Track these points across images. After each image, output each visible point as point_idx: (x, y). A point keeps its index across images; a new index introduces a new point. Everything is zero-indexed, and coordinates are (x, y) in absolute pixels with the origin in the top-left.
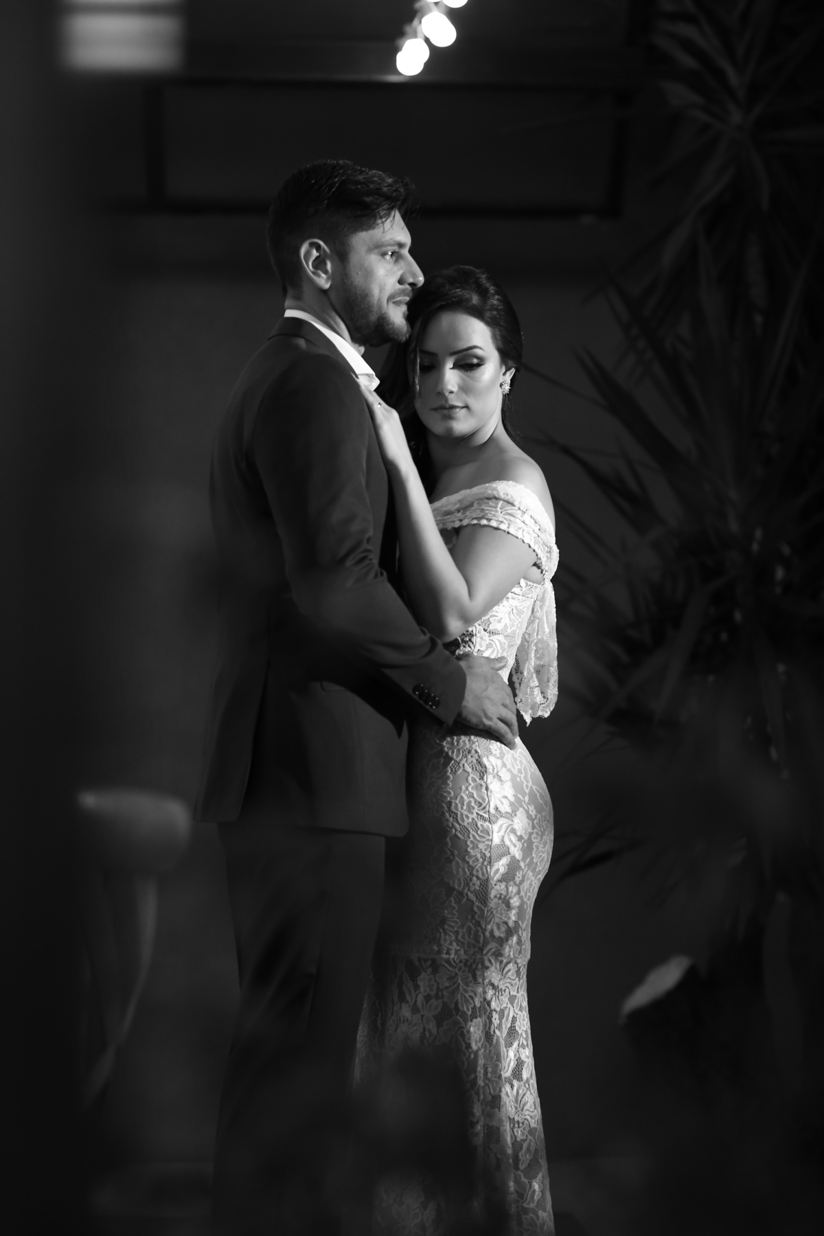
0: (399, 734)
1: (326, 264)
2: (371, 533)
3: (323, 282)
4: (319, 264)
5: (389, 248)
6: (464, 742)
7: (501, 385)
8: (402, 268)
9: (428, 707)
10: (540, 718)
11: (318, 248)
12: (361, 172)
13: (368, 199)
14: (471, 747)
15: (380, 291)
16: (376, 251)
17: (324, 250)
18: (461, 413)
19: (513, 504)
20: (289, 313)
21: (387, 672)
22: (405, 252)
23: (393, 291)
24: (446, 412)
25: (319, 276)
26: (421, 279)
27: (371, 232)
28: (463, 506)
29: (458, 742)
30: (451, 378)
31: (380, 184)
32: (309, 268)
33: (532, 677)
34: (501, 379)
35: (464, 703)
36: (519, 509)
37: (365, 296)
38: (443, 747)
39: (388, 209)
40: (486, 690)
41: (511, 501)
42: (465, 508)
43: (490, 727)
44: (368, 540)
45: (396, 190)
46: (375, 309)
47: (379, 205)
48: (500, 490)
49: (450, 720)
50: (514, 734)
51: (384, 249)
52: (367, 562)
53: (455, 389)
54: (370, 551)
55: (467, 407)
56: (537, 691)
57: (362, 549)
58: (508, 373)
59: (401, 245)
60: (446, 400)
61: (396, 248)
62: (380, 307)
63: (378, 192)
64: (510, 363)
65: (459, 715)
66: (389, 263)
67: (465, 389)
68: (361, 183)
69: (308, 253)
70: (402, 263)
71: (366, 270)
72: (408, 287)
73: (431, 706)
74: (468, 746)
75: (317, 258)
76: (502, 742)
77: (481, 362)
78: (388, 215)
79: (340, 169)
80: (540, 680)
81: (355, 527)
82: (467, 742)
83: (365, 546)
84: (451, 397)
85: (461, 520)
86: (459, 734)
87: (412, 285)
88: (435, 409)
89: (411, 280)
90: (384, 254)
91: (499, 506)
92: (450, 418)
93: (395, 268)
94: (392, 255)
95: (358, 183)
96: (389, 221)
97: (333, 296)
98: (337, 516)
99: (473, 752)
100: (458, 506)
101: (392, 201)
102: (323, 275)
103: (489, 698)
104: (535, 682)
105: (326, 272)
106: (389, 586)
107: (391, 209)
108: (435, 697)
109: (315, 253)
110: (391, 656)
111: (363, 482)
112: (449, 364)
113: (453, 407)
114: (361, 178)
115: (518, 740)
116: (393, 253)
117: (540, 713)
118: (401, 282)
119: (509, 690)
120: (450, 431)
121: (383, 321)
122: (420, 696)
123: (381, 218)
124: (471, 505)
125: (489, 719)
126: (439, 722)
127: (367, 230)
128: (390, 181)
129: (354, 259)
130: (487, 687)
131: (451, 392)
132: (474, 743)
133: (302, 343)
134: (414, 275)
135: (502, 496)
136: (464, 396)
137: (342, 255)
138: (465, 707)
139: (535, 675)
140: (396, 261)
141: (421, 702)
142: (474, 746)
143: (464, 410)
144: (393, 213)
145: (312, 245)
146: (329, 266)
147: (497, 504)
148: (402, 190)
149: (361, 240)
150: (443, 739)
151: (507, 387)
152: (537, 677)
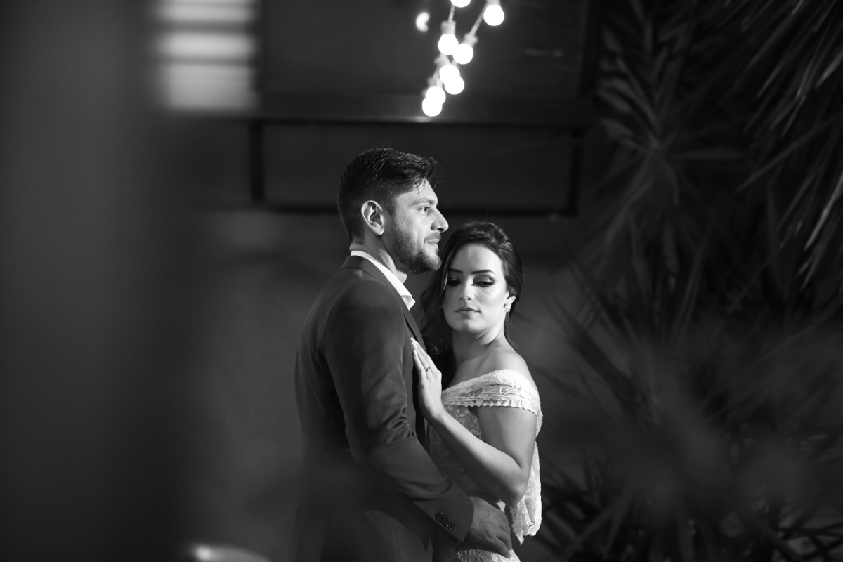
0: (426, 548)
1: (380, 218)
2: (406, 405)
3: (379, 230)
4: (375, 217)
5: (423, 204)
6: (472, 552)
7: (505, 305)
8: (432, 219)
9: (446, 528)
10: (529, 536)
11: (374, 206)
12: (400, 155)
13: (406, 171)
14: (477, 556)
15: (419, 234)
16: (414, 206)
17: (378, 208)
18: (474, 315)
19: (510, 386)
20: (354, 253)
21: (417, 503)
22: (434, 207)
23: (428, 235)
24: (465, 312)
25: (375, 226)
26: (446, 226)
27: (410, 194)
28: (474, 390)
29: (468, 552)
30: (470, 290)
31: (413, 161)
32: (368, 221)
33: (523, 507)
34: (505, 301)
35: (472, 526)
36: (515, 388)
37: (409, 238)
38: (457, 556)
39: (420, 177)
40: (488, 517)
41: (508, 384)
42: (476, 391)
43: (491, 543)
44: (404, 410)
45: (425, 165)
46: (416, 247)
47: (414, 174)
48: (499, 378)
49: (462, 538)
50: (509, 549)
51: (420, 205)
52: (402, 425)
53: (472, 297)
54: (405, 418)
55: (479, 311)
56: (527, 517)
57: (399, 416)
58: (511, 299)
59: (431, 202)
60: (466, 304)
61: (427, 204)
62: (419, 246)
63: (412, 166)
64: (513, 291)
65: (469, 534)
66: (423, 215)
67: (480, 299)
68: (401, 161)
69: (367, 210)
70: (432, 215)
71: (408, 220)
72: (437, 231)
73: (448, 528)
74: (475, 555)
75: (374, 213)
76: (499, 553)
77: (492, 282)
78: (420, 182)
79: (385, 153)
80: (529, 509)
81: (394, 401)
82: (474, 552)
83: (401, 414)
84: (468, 302)
85: (475, 401)
86: (468, 549)
87: (441, 229)
88: (457, 311)
89: (440, 227)
90: (420, 209)
91: (501, 390)
92: (467, 317)
93: (428, 219)
94: (425, 210)
95: (397, 161)
96: (421, 185)
97: (385, 240)
98: (381, 393)
99: (479, 559)
100: (470, 390)
101: (423, 172)
102: (378, 225)
103: (490, 523)
104: (525, 511)
105: (380, 223)
106: (418, 442)
107: (422, 176)
108: (451, 522)
109: (372, 211)
110: (420, 492)
111: (401, 371)
112: (470, 281)
113: (469, 309)
114: (399, 158)
115: (512, 552)
116: (426, 208)
117: (529, 533)
118: (432, 228)
119: (505, 517)
120: (466, 327)
121: (421, 255)
122: (440, 521)
123: (416, 183)
124: (481, 390)
125: (491, 537)
126: (455, 540)
127: (407, 192)
128: (420, 159)
129: (399, 213)
130: (489, 515)
131: (469, 299)
132: (479, 553)
133: (360, 273)
134: (441, 223)
135: (502, 382)
136: (478, 303)
137: (391, 211)
138: (473, 528)
139: (525, 506)
140: (429, 214)
141: (441, 525)
142: (479, 555)
143: (478, 313)
144: (424, 180)
145: (370, 204)
146: (382, 219)
147: (499, 388)
148: (428, 164)
149: (403, 199)
150: (457, 551)
151: (509, 307)
152: (527, 507)
